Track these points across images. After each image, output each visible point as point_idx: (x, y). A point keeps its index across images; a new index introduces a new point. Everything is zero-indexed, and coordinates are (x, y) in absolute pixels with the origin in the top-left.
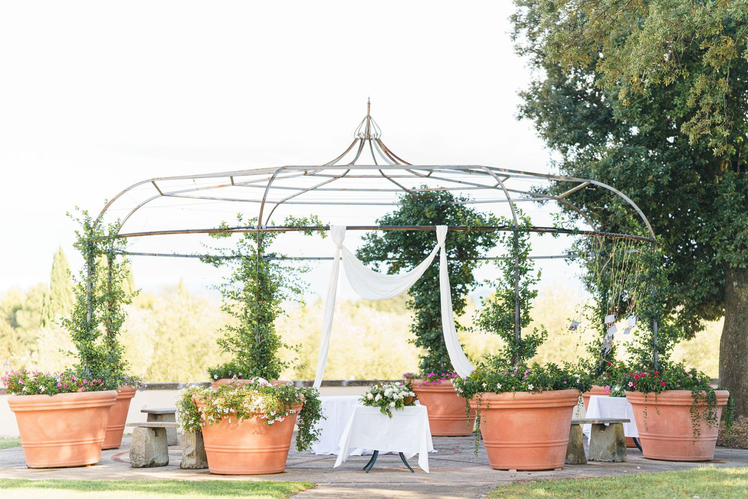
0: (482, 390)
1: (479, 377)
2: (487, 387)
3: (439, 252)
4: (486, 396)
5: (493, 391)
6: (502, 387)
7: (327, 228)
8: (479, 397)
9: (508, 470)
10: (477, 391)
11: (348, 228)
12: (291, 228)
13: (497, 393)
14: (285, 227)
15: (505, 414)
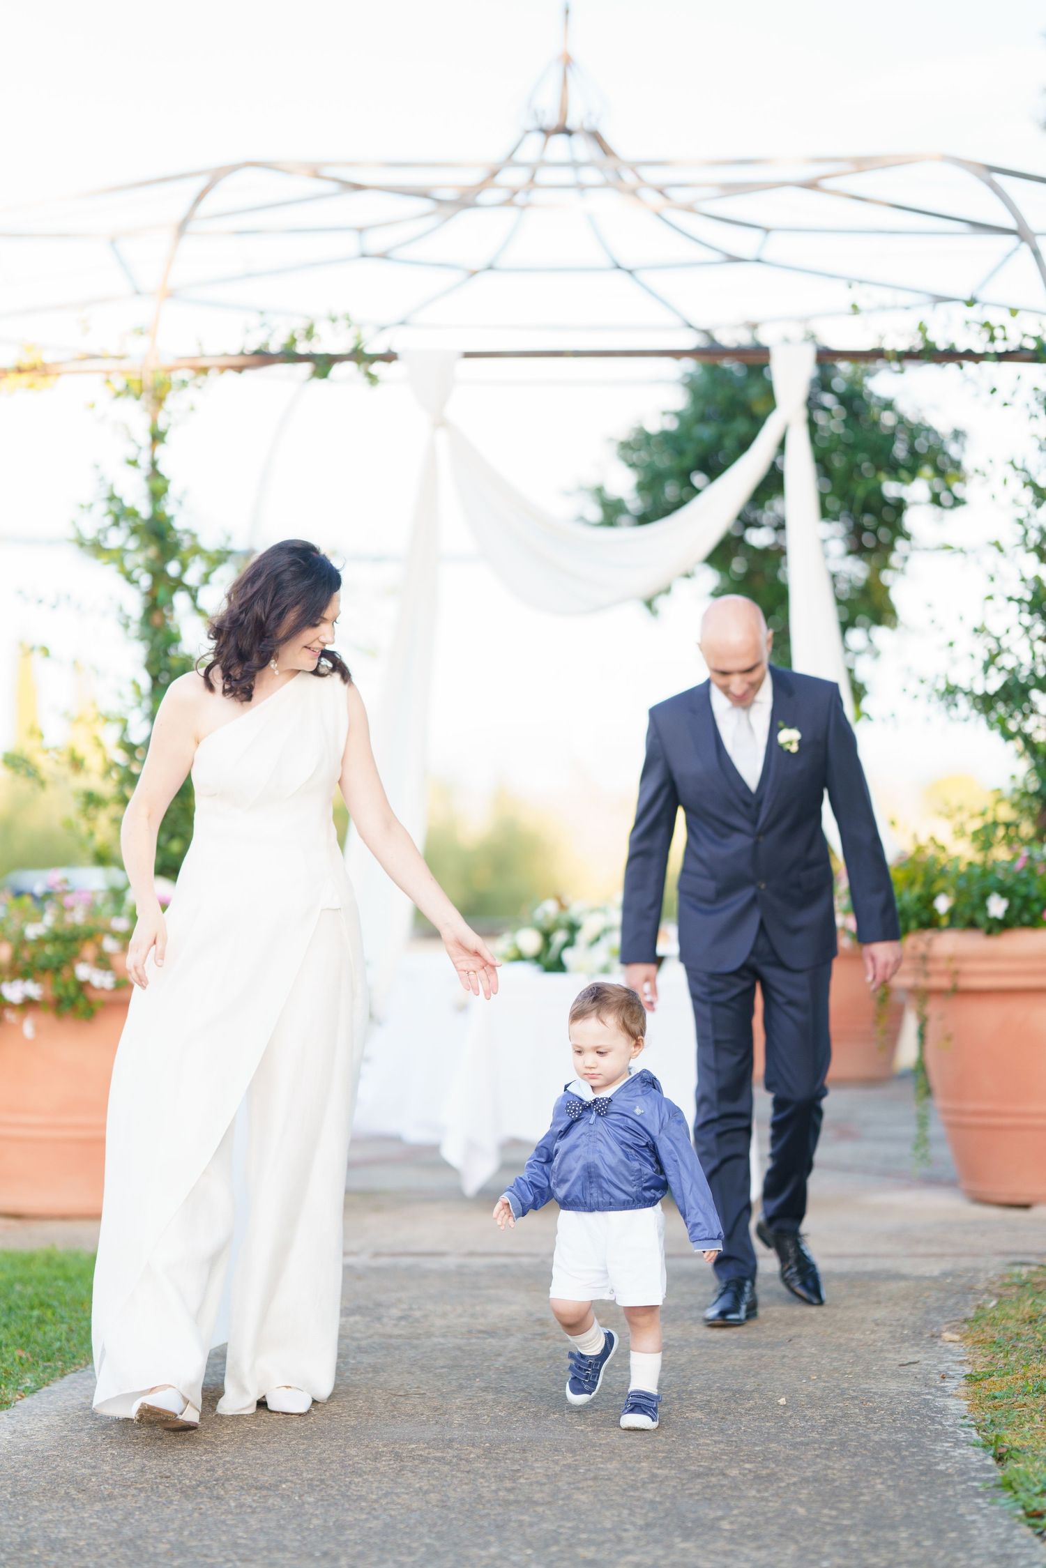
0: (930, 922)
1: (920, 879)
2: (952, 913)
3: (782, 446)
4: (948, 943)
5: (972, 925)
6: (1007, 911)
7: (389, 357)
8: (922, 948)
9: (1026, 1206)
10: (913, 924)
11: (468, 355)
12: (263, 358)
13: (989, 932)
14: (242, 354)
15: (1018, 1010)
